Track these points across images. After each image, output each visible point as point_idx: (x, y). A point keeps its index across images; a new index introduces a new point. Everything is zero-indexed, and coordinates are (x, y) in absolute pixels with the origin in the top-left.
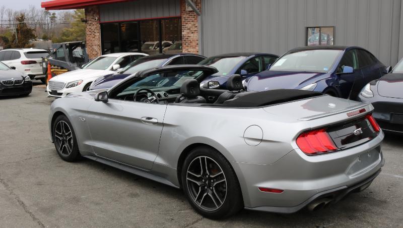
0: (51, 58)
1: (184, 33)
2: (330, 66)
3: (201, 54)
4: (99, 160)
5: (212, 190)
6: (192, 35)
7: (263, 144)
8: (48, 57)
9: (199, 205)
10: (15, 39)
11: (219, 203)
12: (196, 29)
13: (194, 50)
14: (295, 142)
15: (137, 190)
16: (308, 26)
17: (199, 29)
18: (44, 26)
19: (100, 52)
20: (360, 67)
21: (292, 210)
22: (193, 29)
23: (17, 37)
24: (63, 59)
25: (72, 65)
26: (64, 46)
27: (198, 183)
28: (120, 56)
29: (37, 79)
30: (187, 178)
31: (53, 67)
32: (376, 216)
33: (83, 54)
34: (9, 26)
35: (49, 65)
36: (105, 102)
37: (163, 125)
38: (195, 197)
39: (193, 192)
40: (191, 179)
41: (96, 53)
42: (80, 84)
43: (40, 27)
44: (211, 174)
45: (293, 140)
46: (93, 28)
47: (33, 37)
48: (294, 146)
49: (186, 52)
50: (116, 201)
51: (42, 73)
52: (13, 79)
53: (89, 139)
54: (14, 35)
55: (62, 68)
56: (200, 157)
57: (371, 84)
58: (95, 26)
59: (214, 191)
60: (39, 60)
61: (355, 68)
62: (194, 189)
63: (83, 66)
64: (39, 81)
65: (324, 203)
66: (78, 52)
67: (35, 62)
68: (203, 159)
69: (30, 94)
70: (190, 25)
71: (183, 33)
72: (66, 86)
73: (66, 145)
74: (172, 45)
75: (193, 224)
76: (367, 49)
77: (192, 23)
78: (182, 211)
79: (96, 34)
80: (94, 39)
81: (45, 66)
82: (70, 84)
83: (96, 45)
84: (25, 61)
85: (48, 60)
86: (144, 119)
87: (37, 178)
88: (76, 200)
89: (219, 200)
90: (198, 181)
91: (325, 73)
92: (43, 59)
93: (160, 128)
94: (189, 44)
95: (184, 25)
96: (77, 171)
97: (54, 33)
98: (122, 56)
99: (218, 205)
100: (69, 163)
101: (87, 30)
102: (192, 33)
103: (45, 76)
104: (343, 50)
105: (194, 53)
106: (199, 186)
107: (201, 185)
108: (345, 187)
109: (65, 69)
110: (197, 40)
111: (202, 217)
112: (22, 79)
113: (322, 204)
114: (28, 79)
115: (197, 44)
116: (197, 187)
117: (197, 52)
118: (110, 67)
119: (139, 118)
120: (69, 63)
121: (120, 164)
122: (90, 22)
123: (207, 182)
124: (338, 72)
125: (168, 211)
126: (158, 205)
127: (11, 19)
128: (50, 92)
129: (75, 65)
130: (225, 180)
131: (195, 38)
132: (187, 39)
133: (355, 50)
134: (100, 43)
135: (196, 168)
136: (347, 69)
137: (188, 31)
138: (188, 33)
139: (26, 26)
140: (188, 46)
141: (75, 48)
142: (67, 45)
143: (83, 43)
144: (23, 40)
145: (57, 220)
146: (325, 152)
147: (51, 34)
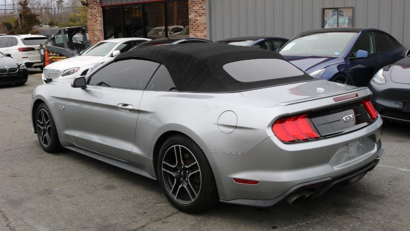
0: (49, 44)
1: (192, 16)
2: (342, 49)
3: (209, 39)
4: (78, 151)
5: (187, 182)
6: (199, 18)
7: (237, 131)
8: (46, 43)
9: (175, 198)
10: (18, 25)
11: (194, 196)
12: (203, 12)
13: (202, 34)
14: (270, 128)
15: (116, 182)
16: (324, 7)
17: (207, 12)
18: (50, 11)
19: (101, 37)
20: (377, 51)
21: (269, 203)
22: (202, 11)
23: (20, 23)
24: (62, 45)
25: (71, 52)
26: (62, 32)
27: (174, 174)
28: (121, 41)
29: (36, 67)
30: (163, 169)
31: (51, 54)
32: (368, 212)
33: (84, 40)
34: (12, 11)
35: (47, 52)
36: (84, 88)
37: (139, 111)
38: (171, 189)
39: (169, 183)
40: (167, 170)
41: (98, 39)
42: (76, 71)
43: (46, 12)
44: (186, 164)
45: (269, 126)
46: (94, 11)
47: (38, 23)
48: (270, 133)
49: (193, 36)
50: (90, 194)
51: (40, 61)
52: (7, 67)
53: (69, 128)
54: (17, 21)
55: (61, 55)
56: (174, 146)
57: (384, 70)
58: (97, 10)
59: (189, 183)
60: (37, 46)
61: (372, 52)
62: (170, 181)
63: (81, 52)
64: (39, 69)
65: (305, 196)
66: (78, 37)
67: (33, 49)
68: (177, 148)
69: (26, 83)
70: (197, 8)
71: (190, 16)
72: (61, 73)
73: (47, 135)
74: (183, 29)
75: (166, 217)
76: (388, 33)
77: (200, 5)
78: (158, 205)
79: (97, 18)
80: (95, 24)
81: (43, 53)
82: (66, 72)
83: (97, 30)
84: (22, 49)
85: (46, 47)
86: (120, 106)
87: (13, 169)
88: (48, 192)
89: (194, 192)
90: (173, 172)
91: (336, 58)
92: (41, 45)
93: (135, 115)
94: (196, 28)
95: (190, 8)
96: (56, 162)
97: (61, 18)
98: (123, 42)
99: (193, 197)
100: (50, 155)
101: (88, 14)
102: (200, 16)
103: (42, 64)
104: (358, 32)
105: (201, 38)
106: (174, 178)
107: (176, 176)
108: (329, 179)
109: (64, 56)
110: (205, 24)
111: (178, 211)
112: (16, 66)
113: (302, 196)
114: (23, 67)
115: (205, 28)
116: (172, 178)
117: (205, 36)
118: (110, 54)
119: (115, 104)
120: (68, 50)
121: (99, 155)
122: (91, 5)
123: (182, 173)
124: (350, 57)
125: (143, 204)
126: (134, 198)
127: (15, 3)
128: (45, 81)
129: (75, 52)
130: (200, 170)
131: (203, 22)
132: (195, 22)
133: (373, 33)
134: (102, 28)
135: (171, 158)
136: (362, 53)
137: (195, 14)
138: (196, 16)
139: (30, 11)
140: (195, 30)
141: (74, 34)
142: (66, 30)
143: (84, 28)
144: (27, 26)
145: (23, 212)
146: (306, 140)
147: (58, 20)
